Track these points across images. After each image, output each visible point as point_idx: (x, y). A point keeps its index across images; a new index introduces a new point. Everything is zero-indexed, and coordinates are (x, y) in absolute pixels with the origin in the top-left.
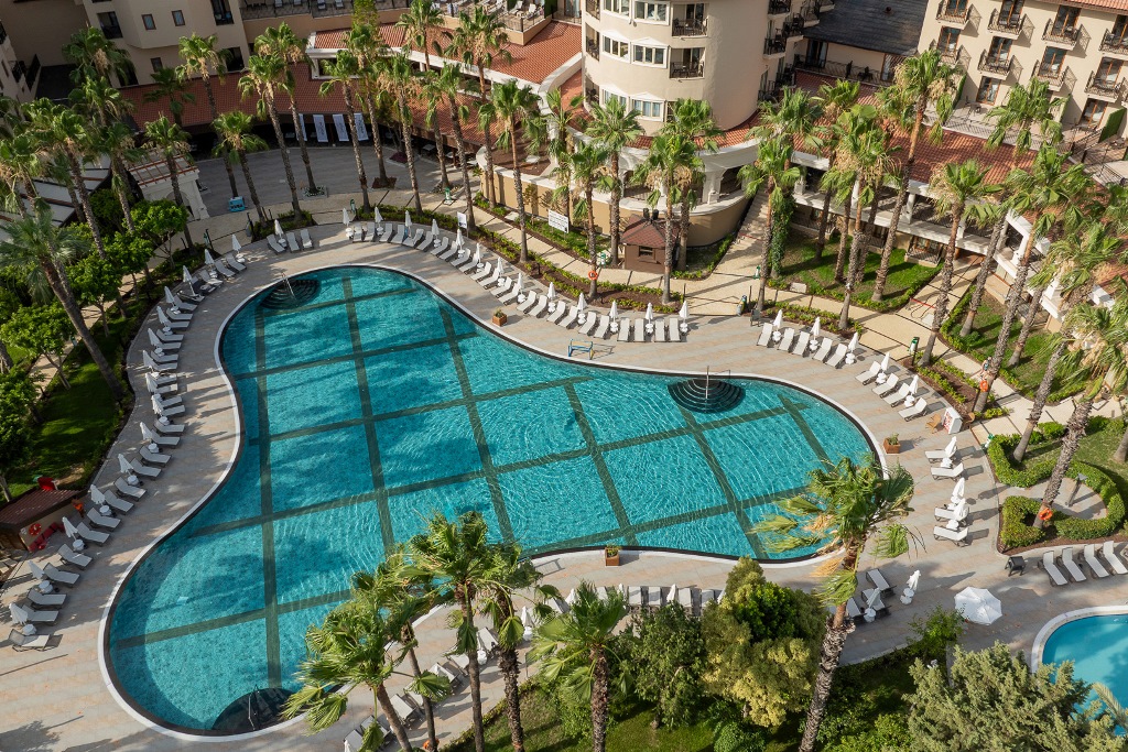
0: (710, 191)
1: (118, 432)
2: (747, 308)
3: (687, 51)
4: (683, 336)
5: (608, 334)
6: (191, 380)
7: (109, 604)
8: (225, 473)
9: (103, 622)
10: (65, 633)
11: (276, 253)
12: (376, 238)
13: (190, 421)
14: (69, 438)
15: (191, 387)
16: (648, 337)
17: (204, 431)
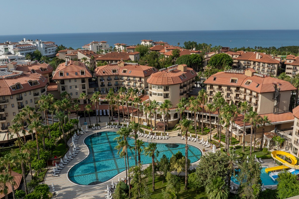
0: (172, 118)
1: (67, 152)
2: (179, 135)
3: (166, 94)
4: (168, 139)
5: (154, 139)
6: (79, 145)
7: (68, 172)
8: (87, 156)
9: (67, 174)
10: (61, 175)
11: (94, 130)
12: (112, 128)
13: (80, 150)
14: (58, 153)
15: (79, 146)
16: (161, 139)
17: (82, 151)
